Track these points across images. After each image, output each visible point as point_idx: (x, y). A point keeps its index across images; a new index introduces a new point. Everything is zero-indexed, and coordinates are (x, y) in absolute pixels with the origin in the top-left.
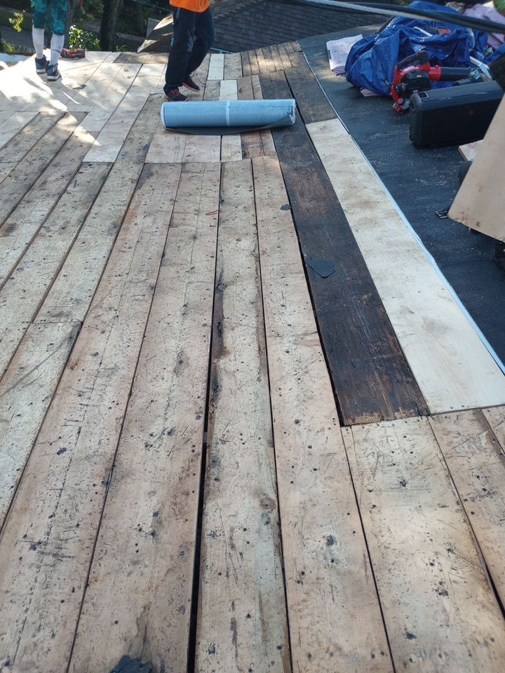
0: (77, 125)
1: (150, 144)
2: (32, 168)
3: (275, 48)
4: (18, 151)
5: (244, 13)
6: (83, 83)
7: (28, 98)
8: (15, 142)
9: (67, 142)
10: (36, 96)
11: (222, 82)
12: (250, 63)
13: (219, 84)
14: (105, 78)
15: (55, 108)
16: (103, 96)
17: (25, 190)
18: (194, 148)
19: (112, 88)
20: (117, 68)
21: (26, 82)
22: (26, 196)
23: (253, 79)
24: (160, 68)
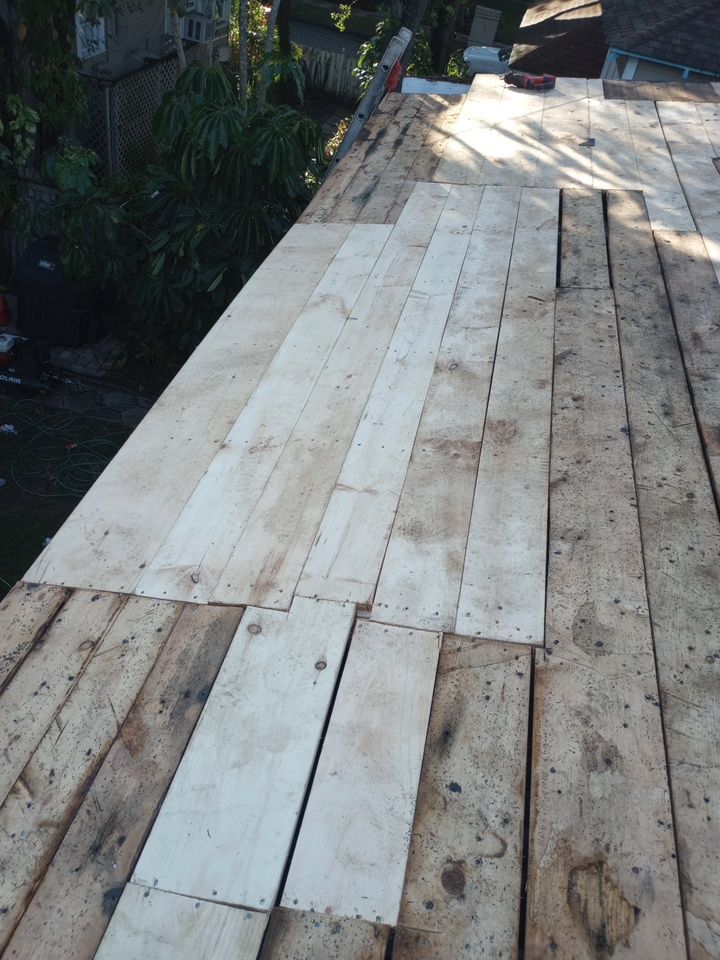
0: (646, 218)
2: (646, 301)
4: (591, 265)
6: (585, 135)
8: (571, 248)
9: (661, 253)
10: (531, 160)
14: (613, 127)
15: (580, 183)
16: (638, 161)
17: (675, 351)
19: (640, 146)
20: (619, 108)
24: (690, 110)
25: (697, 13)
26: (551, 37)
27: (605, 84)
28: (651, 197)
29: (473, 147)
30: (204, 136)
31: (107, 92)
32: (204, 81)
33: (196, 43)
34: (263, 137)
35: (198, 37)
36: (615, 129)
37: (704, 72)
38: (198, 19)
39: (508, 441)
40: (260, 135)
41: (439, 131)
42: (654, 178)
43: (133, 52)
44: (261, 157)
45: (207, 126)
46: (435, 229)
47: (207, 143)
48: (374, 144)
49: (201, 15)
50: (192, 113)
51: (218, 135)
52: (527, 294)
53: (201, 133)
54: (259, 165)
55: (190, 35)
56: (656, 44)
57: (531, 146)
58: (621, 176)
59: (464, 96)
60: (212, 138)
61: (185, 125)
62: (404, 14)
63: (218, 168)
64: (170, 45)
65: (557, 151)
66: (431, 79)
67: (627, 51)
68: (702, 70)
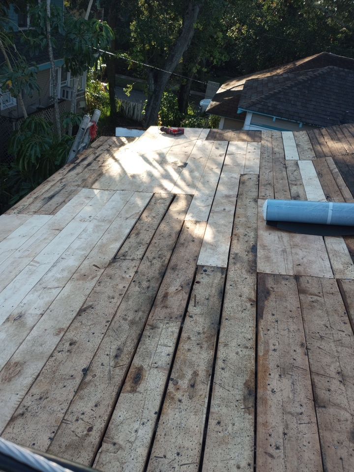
0: (186, 212)
1: (256, 244)
2: (154, 269)
3: (339, 129)
4: (140, 243)
5: (293, 89)
6: (184, 161)
7: (145, 178)
8: (137, 232)
9: (180, 235)
10: (150, 175)
11: (299, 162)
12: (320, 144)
13: (297, 164)
14: (201, 156)
15: (166, 190)
16: (203, 176)
17: (149, 306)
18: (301, 253)
19: (208, 167)
20: (210, 145)
21: (141, 158)
22: (150, 317)
23: (328, 161)
24: (243, 146)
25: (280, 92)
26: (227, 98)
27: (210, 132)
28: (196, 199)
29: (125, 168)
30: (29, 151)
31: (14, 123)
32: (33, 125)
33: (65, 100)
34: (60, 152)
35: (67, 97)
36: (201, 158)
37: (282, 119)
38: (68, 89)
39: (10, 380)
40: (59, 150)
41: (114, 158)
42: (204, 187)
43: (32, 105)
44: (60, 160)
45: (31, 146)
46: (73, 219)
47: (30, 155)
48: (76, 166)
49: (69, 87)
50: (24, 141)
51: (36, 151)
52: (93, 264)
53: (27, 150)
54: (58, 164)
55: (63, 96)
56: (260, 106)
57: (154, 167)
58: (188, 185)
59: (137, 138)
60: (33, 152)
61: (21, 146)
62: (155, 89)
63: (38, 166)
64: (52, 101)
65: (166, 170)
67: (246, 109)
68: (281, 117)
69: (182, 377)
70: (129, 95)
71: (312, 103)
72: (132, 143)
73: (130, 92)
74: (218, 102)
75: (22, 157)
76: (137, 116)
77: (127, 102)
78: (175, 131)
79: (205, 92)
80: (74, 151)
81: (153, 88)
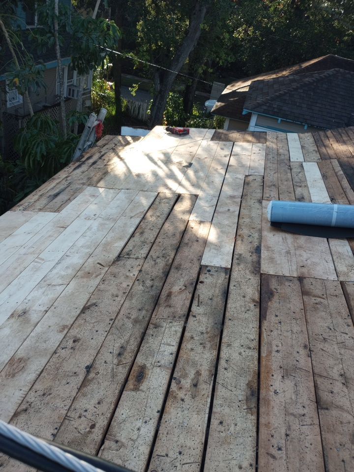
0: (190, 212)
1: (260, 245)
2: (158, 268)
3: (344, 131)
4: (144, 242)
5: (299, 91)
6: (189, 161)
7: (149, 177)
8: (141, 230)
9: (184, 236)
10: (155, 174)
11: (304, 164)
12: (325, 146)
13: (302, 166)
14: (206, 156)
15: (170, 189)
16: (207, 176)
17: (152, 305)
18: (305, 255)
19: (213, 168)
20: (215, 146)
21: (146, 157)
22: (153, 316)
23: (333, 164)
24: (248, 147)
25: (286, 93)
26: (232, 99)
27: (215, 132)
28: (200, 199)
29: (129, 167)
30: (34, 149)
31: (20, 121)
32: (39, 123)
33: (71, 99)
35: (73, 96)
36: (206, 158)
38: (74, 88)
39: (13, 376)
41: (119, 157)
42: (209, 187)
43: (38, 103)
44: (65, 158)
46: (78, 216)
47: (36, 153)
48: (82, 164)
49: (76, 86)
50: (29, 138)
51: (41, 149)
52: (97, 262)
53: (33, 148)
54: (64, 162)
55: (69, 95)
56: (265, 107)
57: (159, 167)
58: (193, 185)
59: (142, 137)
60: (39, 150)
63: (43, 164)
64: (58, 99)
65: (170, 170)
66: (134, 128)
67: (251, 110)
68: (287, 119)
69: (185, 376)
70: (134, 94)
71: (318, 105)
72: (137, 143)
73: (136, 92)
74: (223, 103)
75: (28, 154)
76: (142, 116)
77: (132, 102)
78: (180, 131)
79: (210, 93)
80: (80, 149)
81: (159, 88)
